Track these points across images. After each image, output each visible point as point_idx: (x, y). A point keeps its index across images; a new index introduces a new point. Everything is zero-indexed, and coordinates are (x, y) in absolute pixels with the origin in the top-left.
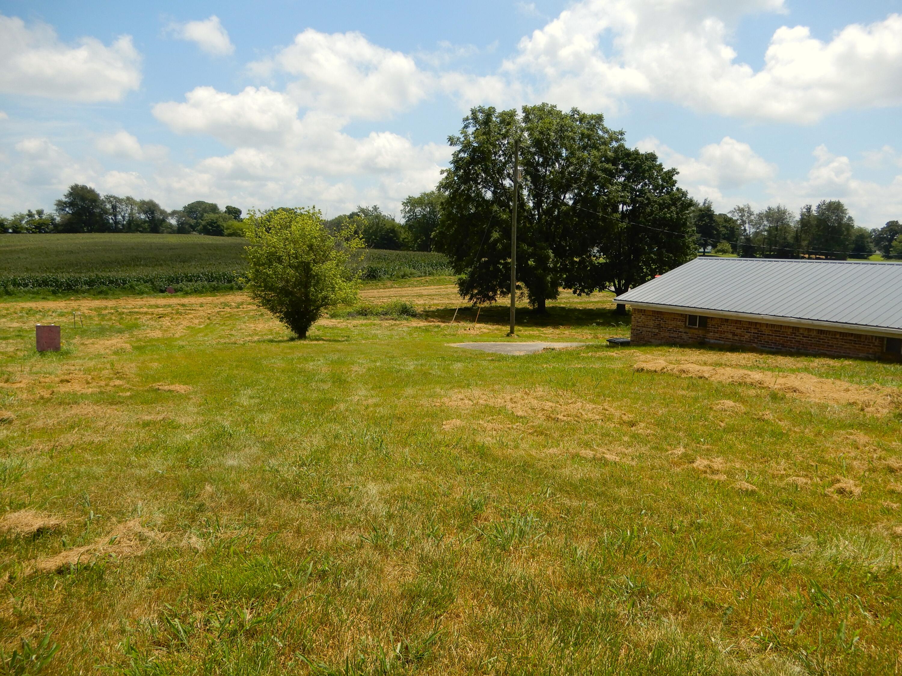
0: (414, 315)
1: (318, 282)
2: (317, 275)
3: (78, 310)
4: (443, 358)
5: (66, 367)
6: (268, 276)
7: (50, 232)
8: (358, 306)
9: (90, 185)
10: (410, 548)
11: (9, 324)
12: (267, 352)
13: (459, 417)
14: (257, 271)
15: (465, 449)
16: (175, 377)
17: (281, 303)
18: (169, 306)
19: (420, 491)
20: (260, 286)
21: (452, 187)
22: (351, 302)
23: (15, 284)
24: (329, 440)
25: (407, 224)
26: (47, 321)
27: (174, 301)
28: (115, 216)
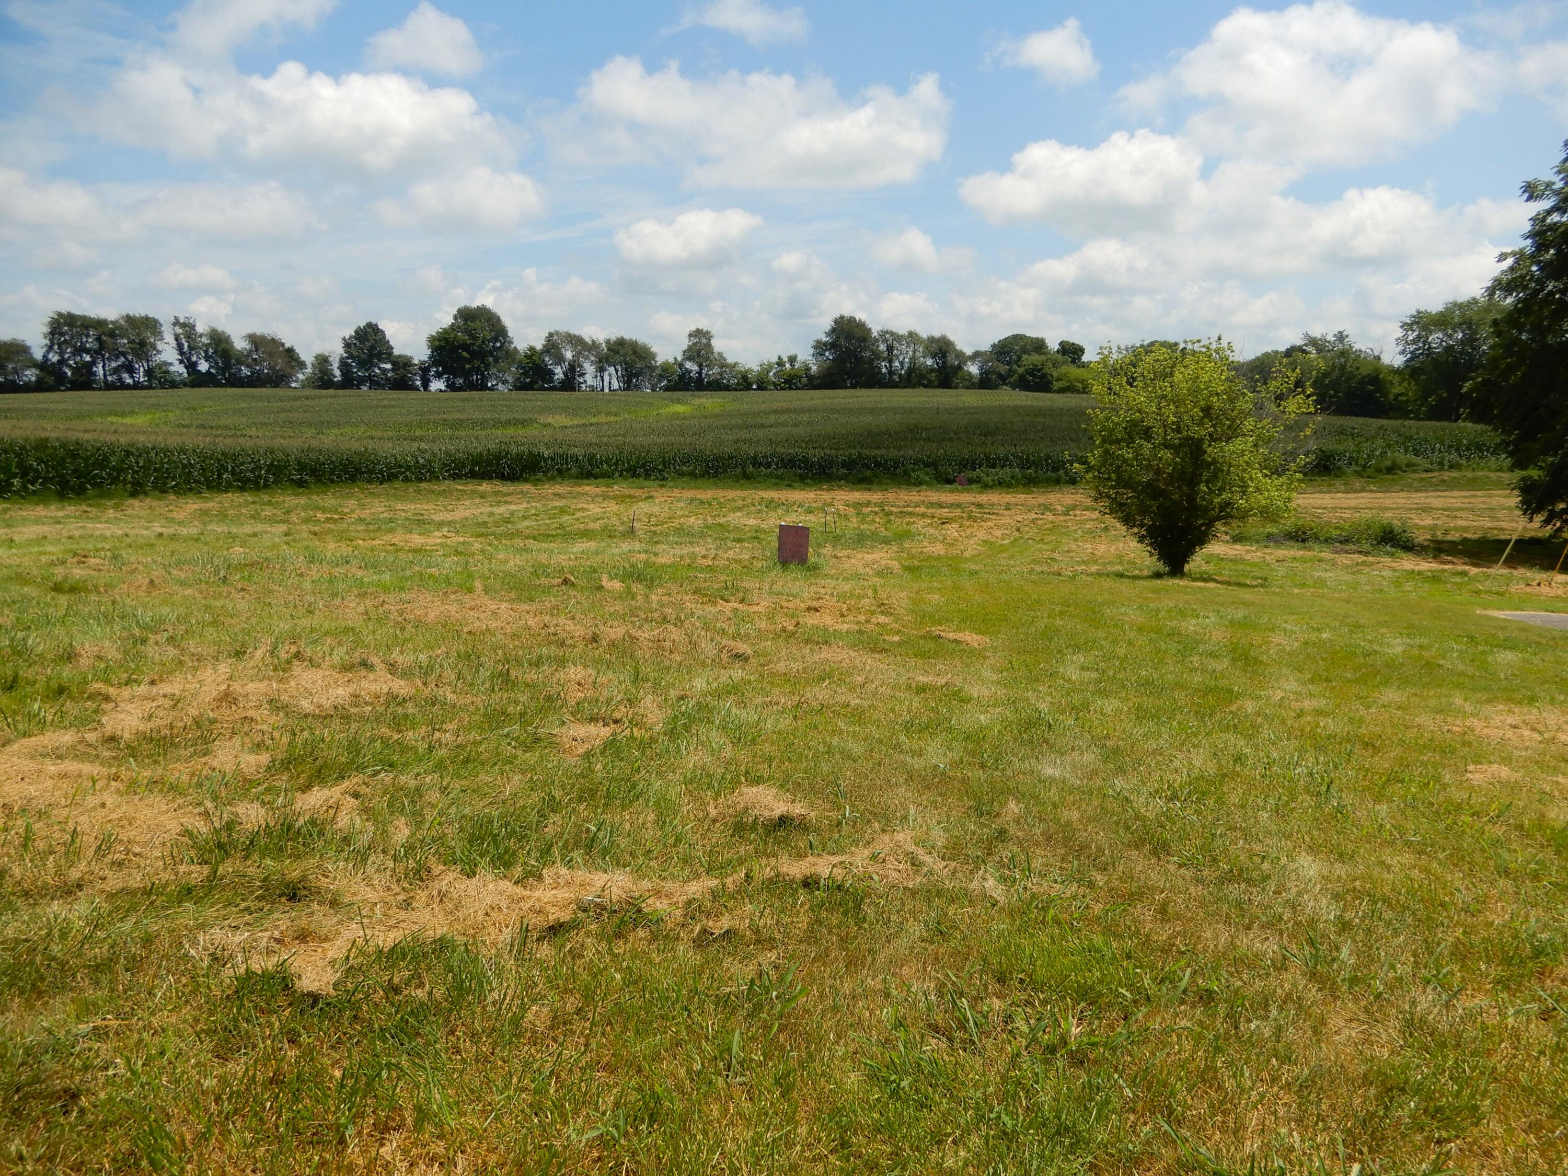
0: (1409, 547)
1: (1215, 476)
2: (1215, 462)
3: (831, 505)
4: (1472, 638)
5: (814, 589)
6: (1125, 461)
7: (802, 389)
8: (1288, 523)
9: (860, 316)
10: (1385, 995)
11: (744, 521)
12: (1112, 594)
13: (1506, 760)
14: (1107, 452)
15: (1520, 827)
16: (964, 620)
17: (1144, 511)
18: (959, 505)
19: (1411, 892)
20: (1109, 479)
21: (1525, 288)
22: (1278, 515)
23: (756, 463)
24: (1223, 762)
25: (1407, 367)
26: (791, 519)
27: (966, 498)
28: (890, 362)
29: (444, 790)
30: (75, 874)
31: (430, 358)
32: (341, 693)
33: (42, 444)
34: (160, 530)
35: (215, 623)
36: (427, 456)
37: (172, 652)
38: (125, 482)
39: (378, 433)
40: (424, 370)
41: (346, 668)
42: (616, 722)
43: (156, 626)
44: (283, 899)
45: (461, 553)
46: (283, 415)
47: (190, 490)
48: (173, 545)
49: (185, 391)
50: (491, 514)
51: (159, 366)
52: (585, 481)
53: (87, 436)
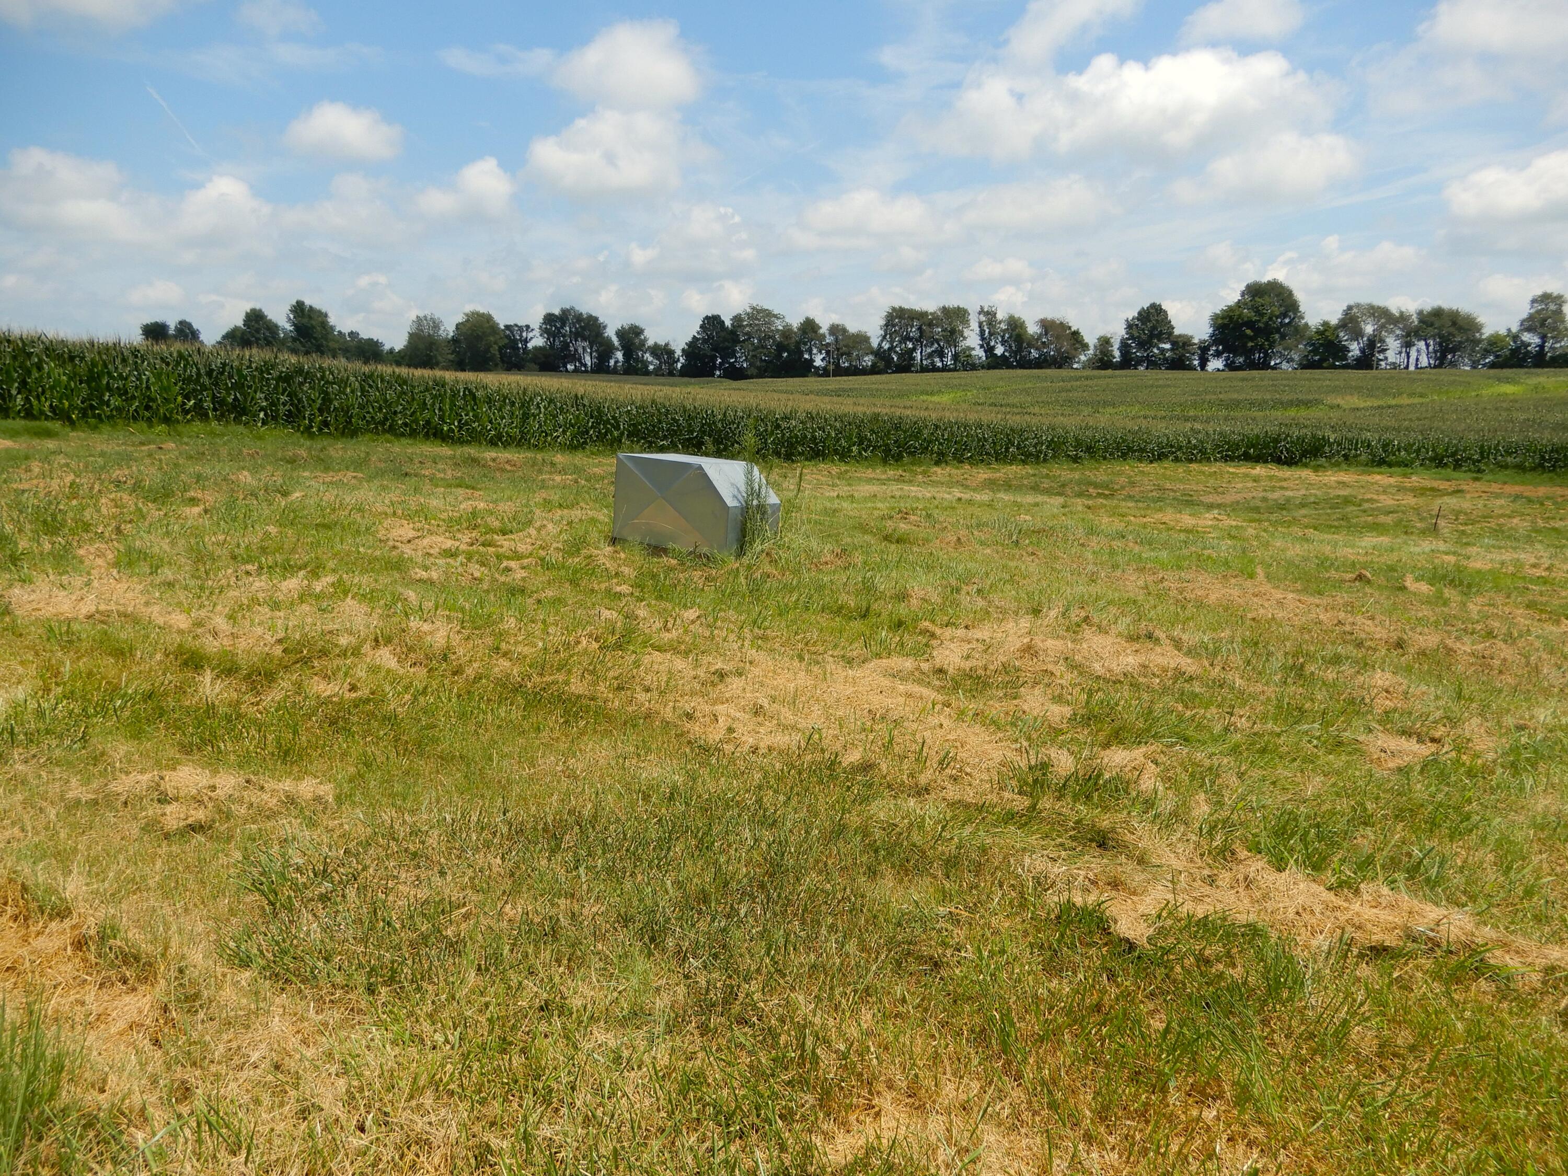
29: (1241, 775)
30: (923, 780)
31: (1211, 337)
32: (1130, 661)
33: (876, 417)
34: (959, 495)
35: (1011, 580)
36: (1200, 436)
37: (981, 603)
38: (932, 452)
39: (1152, 413)
40: (1204, 350)
41: (1133, 638)
42: (1433, 740)
43: (967, 579)
44: (1094, 844)
45: (1234, 537)
46: (1064, 394)
47: (982, 461)
48: (970, 510)
49: (981, 373)
50: (1265, 499)
51: (964, 351)
52: (1376, 469)
53: (908, 412)
